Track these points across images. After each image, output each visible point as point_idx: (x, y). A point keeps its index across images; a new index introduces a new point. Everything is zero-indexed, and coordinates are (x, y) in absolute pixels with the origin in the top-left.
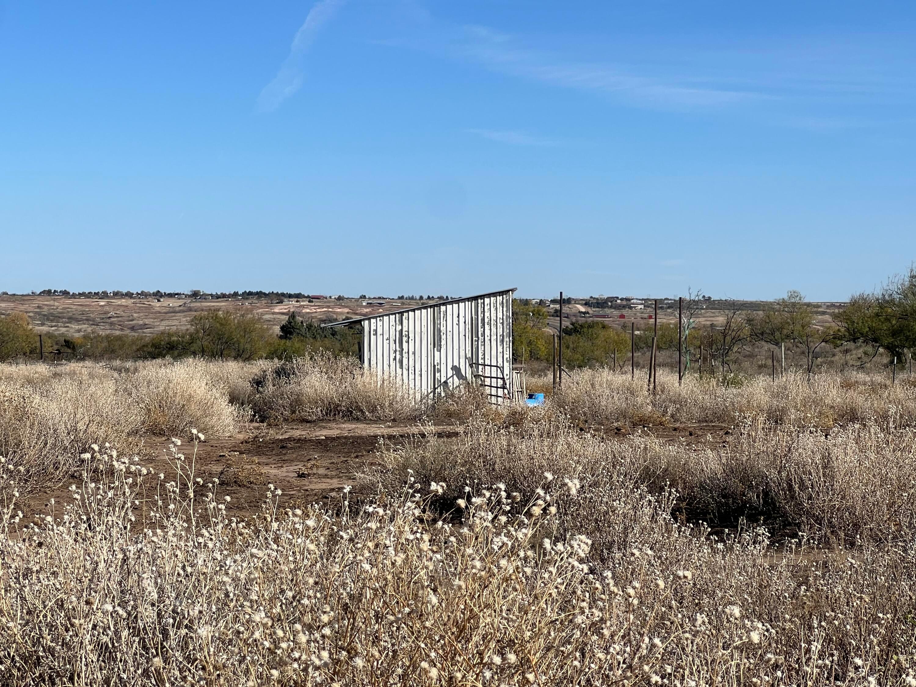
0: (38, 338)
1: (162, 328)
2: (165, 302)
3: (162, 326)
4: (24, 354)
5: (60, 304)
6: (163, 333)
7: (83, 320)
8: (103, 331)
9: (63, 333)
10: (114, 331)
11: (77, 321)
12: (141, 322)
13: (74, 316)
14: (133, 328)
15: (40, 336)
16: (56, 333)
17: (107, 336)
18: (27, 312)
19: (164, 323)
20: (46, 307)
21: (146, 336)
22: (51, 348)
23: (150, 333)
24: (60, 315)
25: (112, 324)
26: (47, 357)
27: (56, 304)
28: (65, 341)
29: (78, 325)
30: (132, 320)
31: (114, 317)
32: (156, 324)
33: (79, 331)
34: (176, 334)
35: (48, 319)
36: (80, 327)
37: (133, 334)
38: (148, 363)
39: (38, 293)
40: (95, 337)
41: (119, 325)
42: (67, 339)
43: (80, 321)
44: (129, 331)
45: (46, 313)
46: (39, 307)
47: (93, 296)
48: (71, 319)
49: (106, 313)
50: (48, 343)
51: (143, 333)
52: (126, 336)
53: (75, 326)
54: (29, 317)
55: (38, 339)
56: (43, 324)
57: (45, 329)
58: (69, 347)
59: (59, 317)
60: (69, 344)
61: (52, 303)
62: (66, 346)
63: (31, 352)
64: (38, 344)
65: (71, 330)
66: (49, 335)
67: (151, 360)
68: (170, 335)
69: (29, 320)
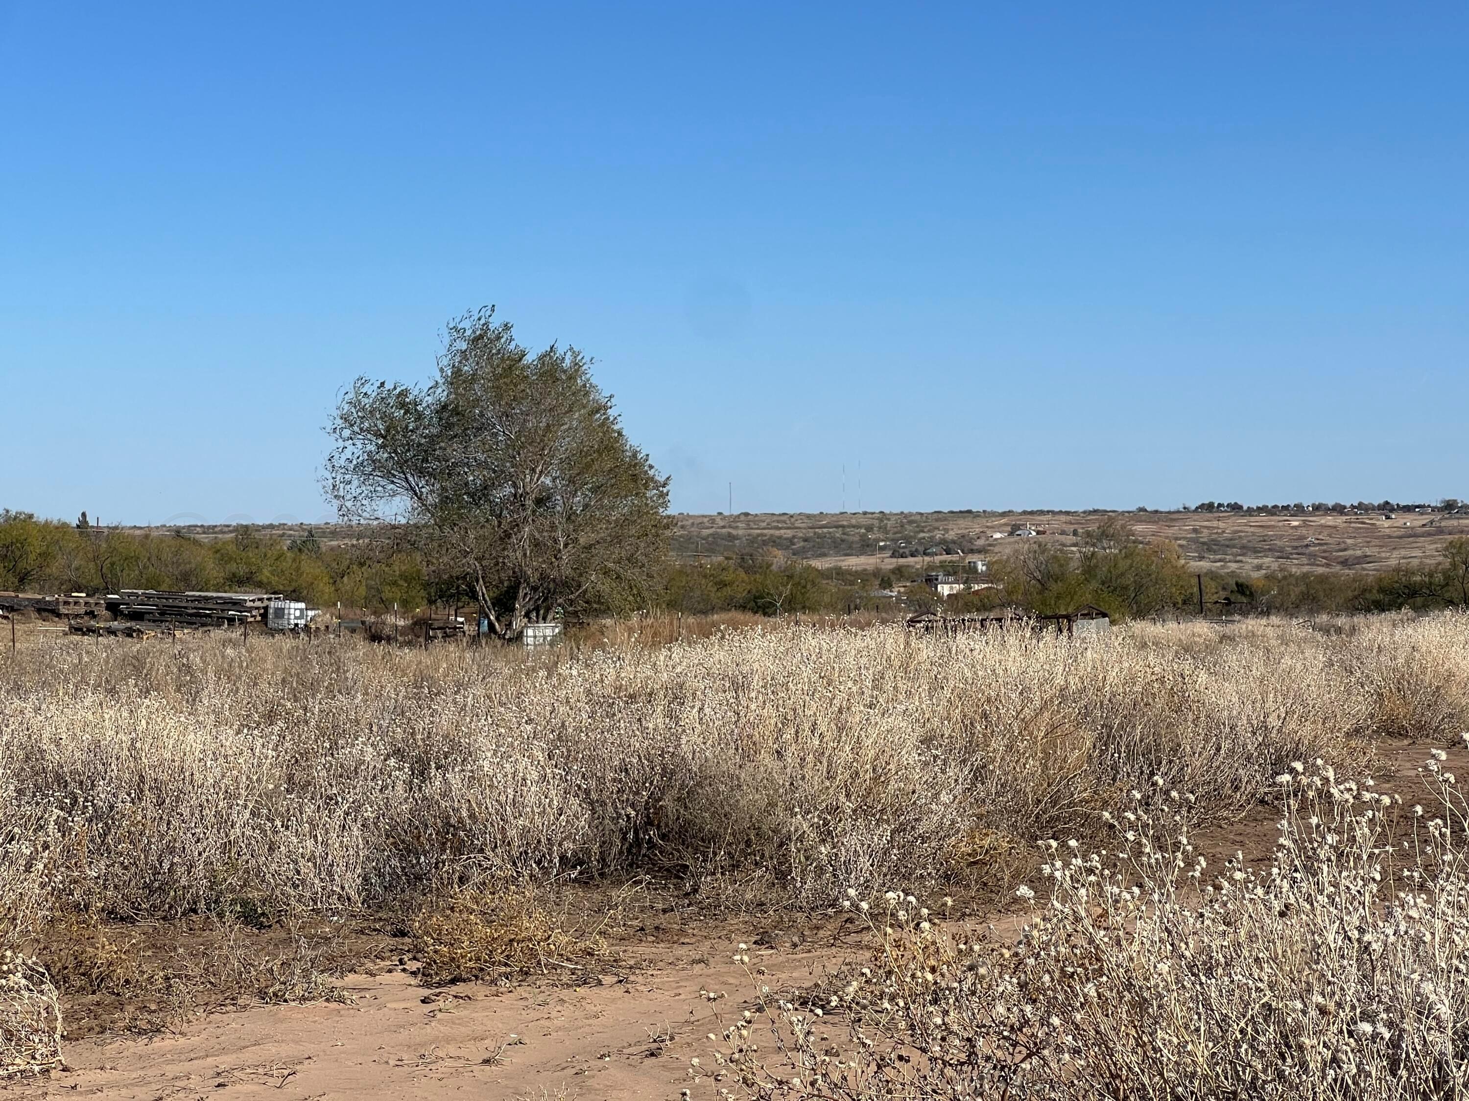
0: (1197, 580)
1: (1393, 562)
2: (1399, 520)
3: (1393, 560)
4: (1174, 605)
5: (1229, 526)
6: (1397, 570)
7: (1265, 550)
8: (1297, 567)
9: (1233, 572)
10: (1315, 568)
11: (1255, 551)
12: (1359, 553)
13: (1250, 545)
14: (1345, 563)
15: (1199, 576)
16: (1223, 572)
17: (1305, 576)
18: (1177, 539)
19: (1395, 554)
20: (1205, 530)
21: (1367, 575)
22: (1215, 596)
23: (1374, 570)
24: (1227, 543)
25: (1313, 556)
26: (1210, 610)
27: (1221, 525)
28: (1237, 584)
29: (1257, 558)
30: (1345, 550)
31: (1315, 545)
32: (1383, 555)
33: (1259, 568)
34: (1420, 569)
35: (1209, 550)
36: (1259, 561)
37: (1347, 571)
38: (1375, 619)
39: (1193, 508)
40: (1285, 578)
41: (1323, 558)
42: (1240, 581)
43: (1260, 552)
44: (1338, 567)
45: (1205, 540)
46: (1195, 531)
47: (1280, 511)
48: (1246, 549)
49: (1302, 538)
50: (1210, 586)
51: (1364, 569)
52: (1335, 575)
53: (1251, 561)
54: (1180, 546)
55: (1194, 581)
56: (1201, 558)
57: (1205, 565)
58: (1243, 593)
59: (1228, 546)
60: (1242, 588)
61: (1215, 524)
62: (1238, 591)
63: (1184, 602)
64: (1196, 590)
65: (1247, 567)
66: (1213, 576)
67: (1378, 614)
68: (1409, 572)
69: (1180, 550)
